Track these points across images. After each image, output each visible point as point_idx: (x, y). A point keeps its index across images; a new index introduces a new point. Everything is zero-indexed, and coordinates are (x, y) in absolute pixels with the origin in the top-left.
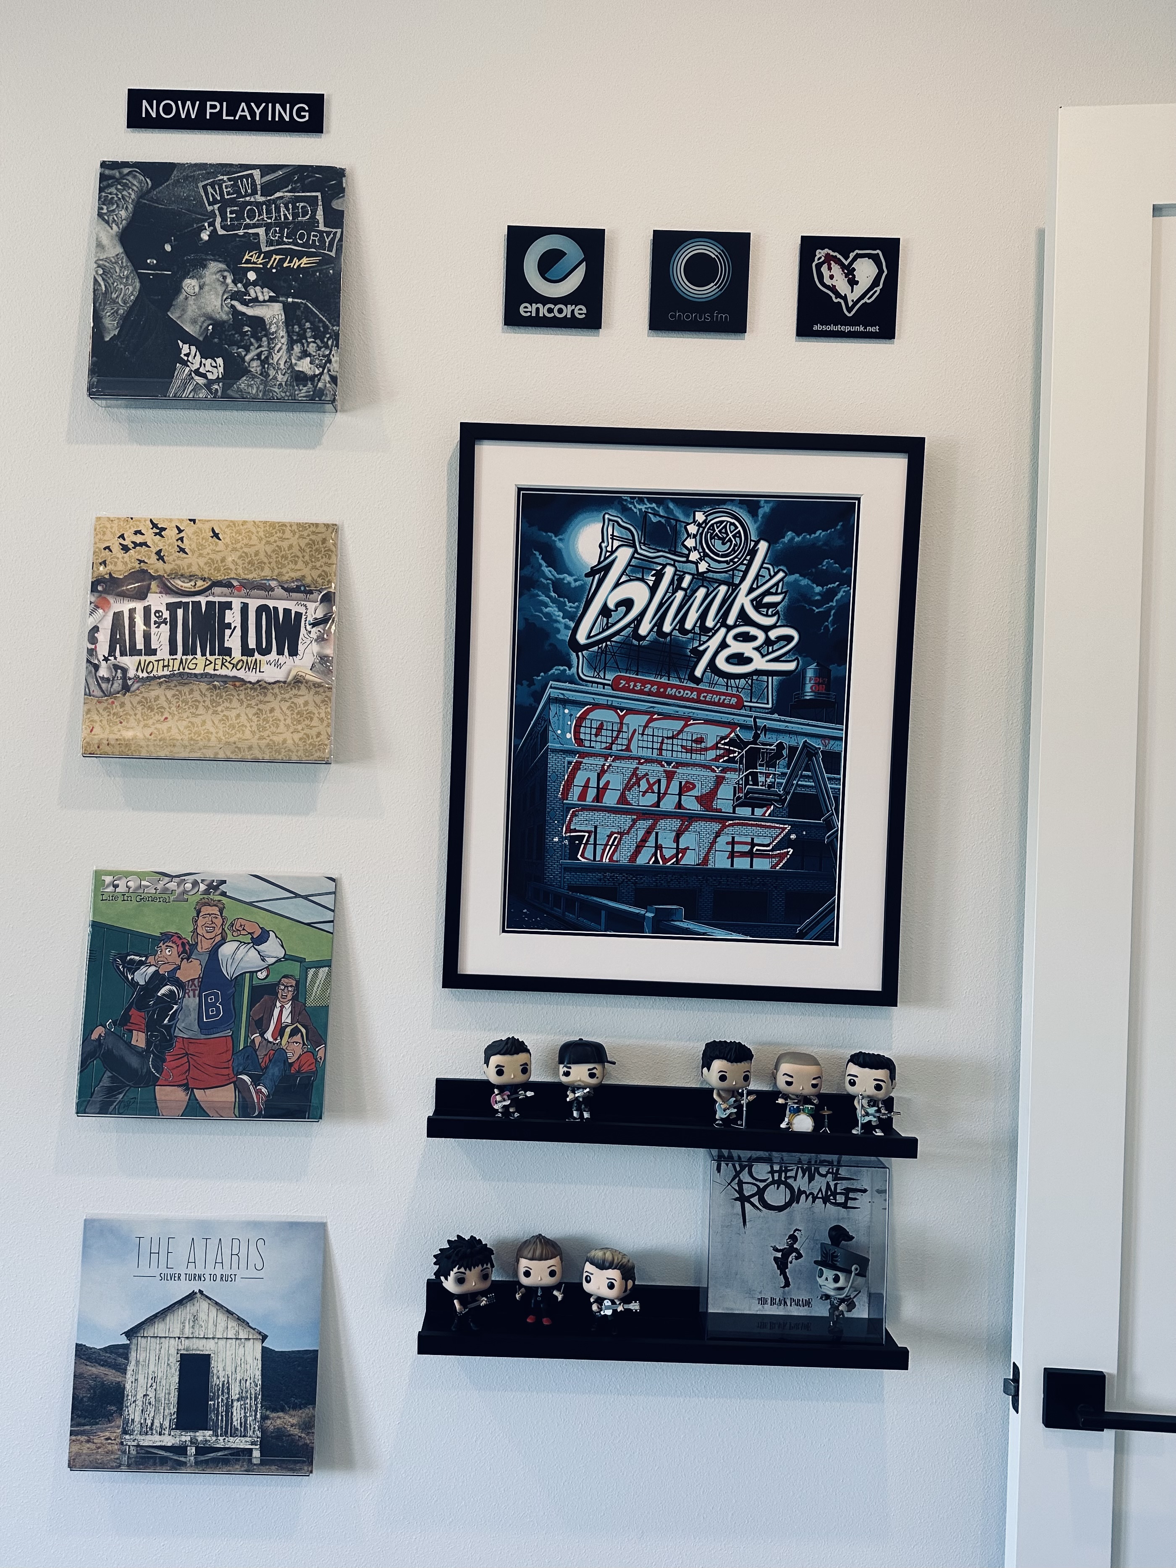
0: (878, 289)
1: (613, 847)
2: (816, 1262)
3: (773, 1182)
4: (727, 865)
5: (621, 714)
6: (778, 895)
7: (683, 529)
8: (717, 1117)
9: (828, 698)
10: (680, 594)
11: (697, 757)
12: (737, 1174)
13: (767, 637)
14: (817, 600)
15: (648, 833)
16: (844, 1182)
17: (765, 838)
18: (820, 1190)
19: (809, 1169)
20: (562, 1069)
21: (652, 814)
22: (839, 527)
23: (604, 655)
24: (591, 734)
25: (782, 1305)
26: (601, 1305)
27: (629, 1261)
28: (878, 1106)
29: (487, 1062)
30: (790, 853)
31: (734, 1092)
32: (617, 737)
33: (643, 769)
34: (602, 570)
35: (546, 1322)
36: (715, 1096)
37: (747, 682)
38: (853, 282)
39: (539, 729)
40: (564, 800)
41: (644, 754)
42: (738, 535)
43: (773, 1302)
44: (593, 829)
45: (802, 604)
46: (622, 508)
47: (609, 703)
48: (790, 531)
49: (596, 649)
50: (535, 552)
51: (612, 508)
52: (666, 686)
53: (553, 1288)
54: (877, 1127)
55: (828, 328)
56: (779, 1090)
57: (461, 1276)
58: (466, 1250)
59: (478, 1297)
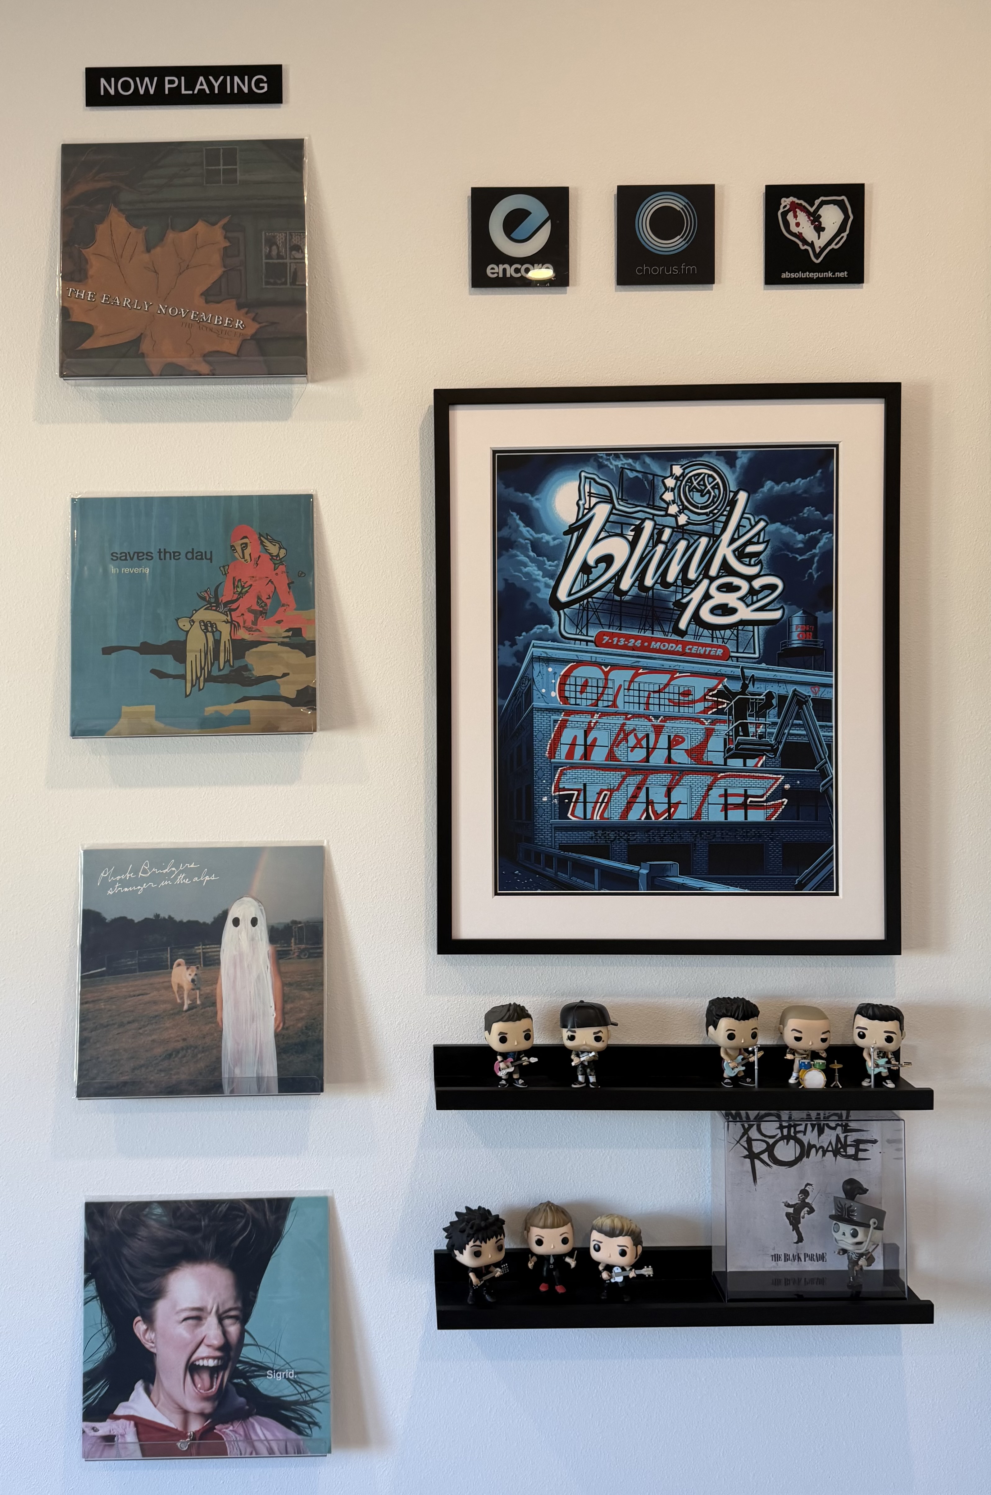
0: (845, 235)
1: (604, 804)
2: (831, 1217)
3: (783, 1138)
4: (720, 817)
5: (606, 670)
6: (775, 847)
7: (661, 483)
8: (725, 1075)
9: (816, 645)
10: (660, 548)
12: (746, 1131)
13: (751, 587)
14: (801, 547)
15: (639, 788)
16: (855, 1133)
17: (759, 788)
18: (830, 1143)
19: (819, 1125)
20: (566, 1033)
21: (641, 769)
22: (818, 475)
23: (585, 612)
24: (576, 691)
25: (796, 1261)
26: (612, 1272)
28: (887, 1057)
29: (489, 1028)
30: (785, 803)
31: (743, 1050)
32: (602, 694)
33: (631, 724)
34: (580, 527)
35: (560, 1289)
36: (723, 1055)
37: (733, 633)
38: (819, 229)
39: (523, 688)
40: (551, 759)
41: (631, 709)
42: (716, 487)
43: (787, 1258)
44: (582, 788)
45: (786, 552)
46: (598, 465)
47: (593, 660)
48: (769, 480)
49: (577, 606)
50: (511, 513)
51: (588, 466)
52: (651, 640)
53: (565, 1255)
54: (887, 1078)
55: (797, 275)
56: (786, 1045)
57: (477, 1249)
58: (476, 1222)
59: (492, 1269)
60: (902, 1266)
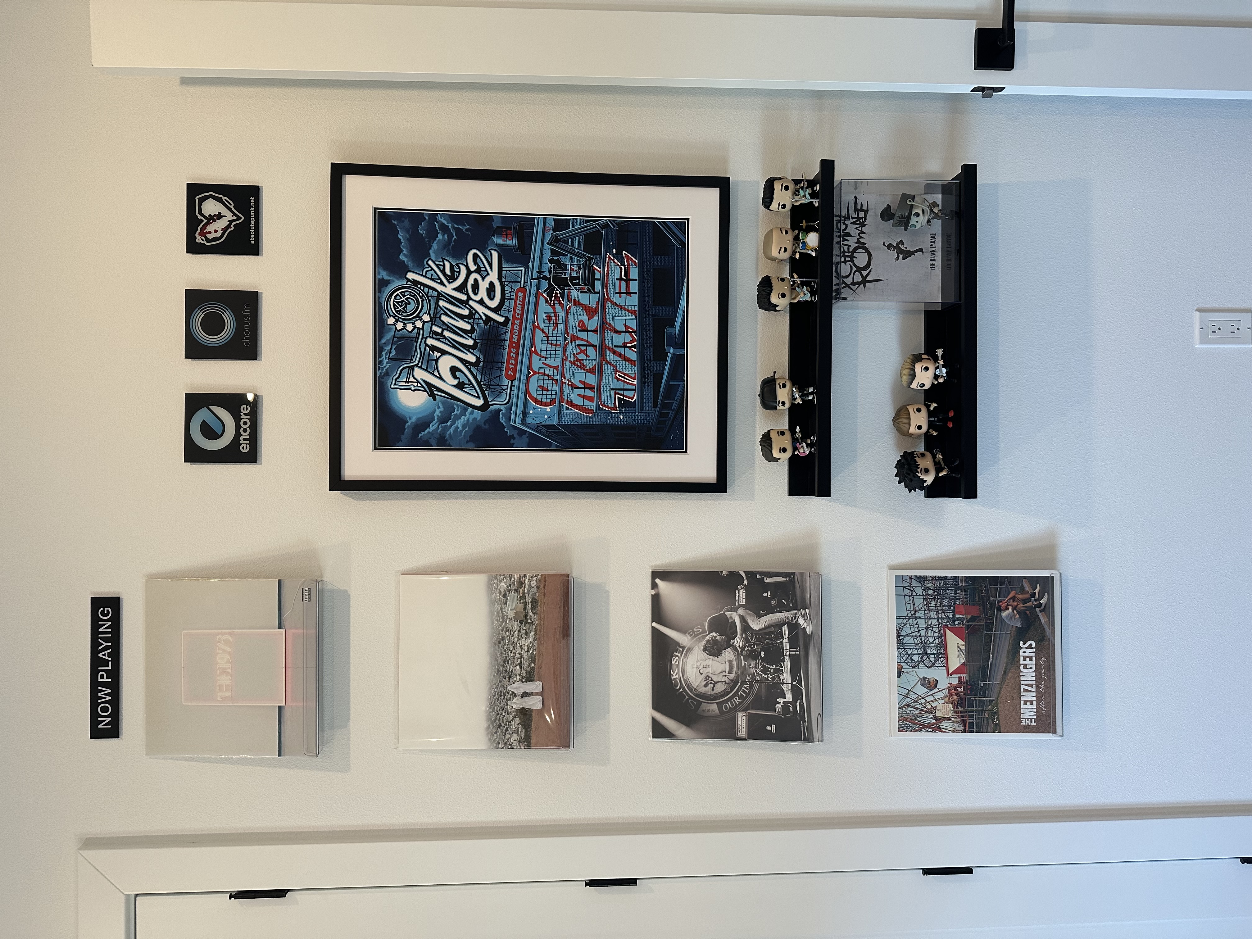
0: (224, 198)
1: (625, 377)
2: (906, 230)
3: (852, 261)
4: (635, 298)
5: (532, 373)
6: (655, 261)
7: (400, 333)
8: (810, 300)
9: (516, 228)
10: (447, 334)
11: (561, 320)
12: (847, 286)
13: (475, 271)
14: (448, 237)
15: (615, 352)
16: (850, 213)
17: (615, 270)
18: (856, 228)
19: (844, 236)
20: (780, 407)
21: (602, 350)
22: (396, 223)
23: (491, 387)
24: (547, 394)
25: (935, 253)
26: (939, 376)
27: (909, 358)
28: (799, 189)
29: (777, 460)
30: (626, 253)
31: (793, 287)
32: (548, 376)
33: (570, 356)
34: (430, 389)
35: (951, 414)
36: (795, 301)
37: (507, 285)
38: (219, 216)
39: (544, 431)
40: (593, 412)
41: (560, 356)
42: (403, 294)
43: (933, 260)
44: (613, 391)
45: (451, 247)
46: (386, 376)
47: (525, 382)
48: (399, 257)
49: (486, 392)
50: (419, 437)
51: (387, 383)
52: (511, 342)
53: (928, 410)
54: (813, 189)
55: (253, 232)
56: (790, 257)
57: (923, 470)
58: (905, 470)
59: (937, 460)
60: (940, 183)
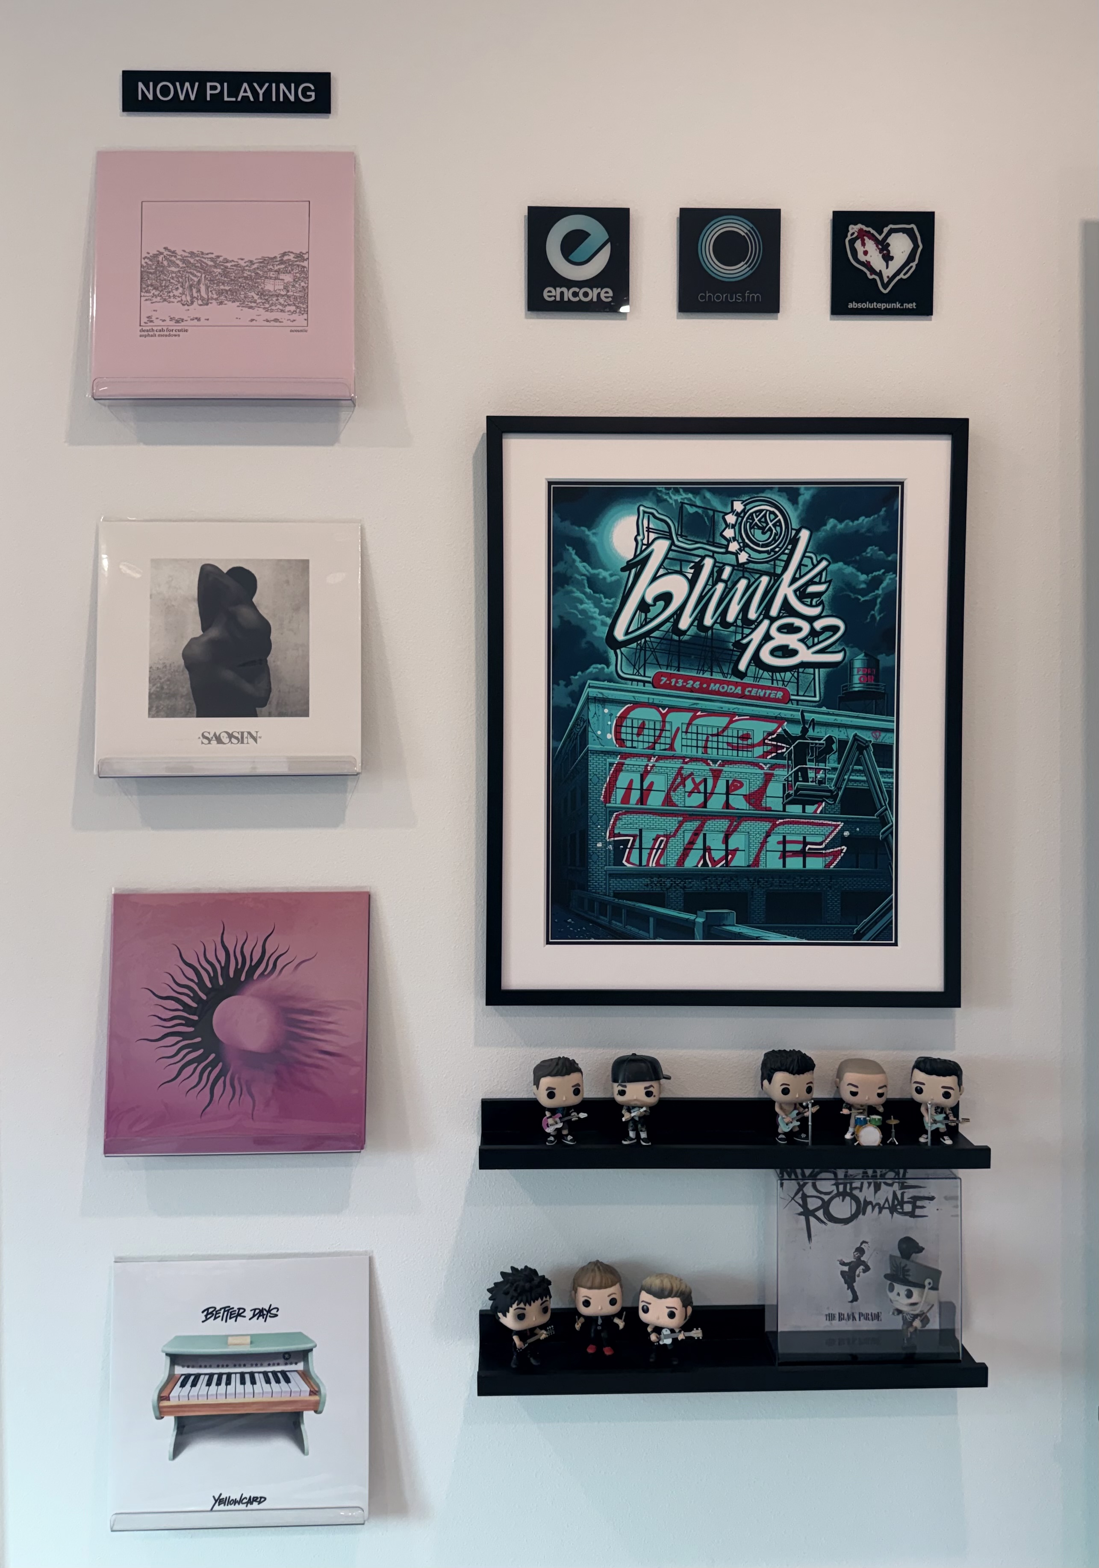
0: (914, 265)
1: (660, 851)
2: (886, 1276)
3: (839, 1194)
4: (777, 865)
5: (663, 712)
6: (833, 895)
7: (721, 519)
8: (780, 1131)
9: (877, 689)
10: (720, 587)
12: (801, 1188)
13: (812, 629)
14: (863, 589)
15: (696, 834)
16: (911, 1190)
17: (817, 835)
18: (887, 1200)
19: (875, 1182)
20: (617, 1088)
21: (699, 815)
22: (882, 513)
23: (643, 652)
24: (632, 734)
25: (851, 1320)
26: (660, 1334)
27: (687, 1287)
28: (945, 1113)
29: (537, 1083)
30: (844, 851)
31: (799, 1105)
32: (660, 736)
33: (689, 768)
34: (638, 564)
35: (608, 1351)
36: (777, 1109)
37: (793, 675)
38: (888, 258)
39: (578, 730)
40: (606, 803)
41: (689, 753)
42: (778, 524)
43: (841, 1317)
44: (638, 833)
45: (848, 593)
46: (657, 500)
47: (651, 701)
48: (832, 518)
49: (634, 645)
50: (567, 547)
51: (646, 500)
52: (709, 681)
53: (614, 1316)
54: (943, 1134)
55: (864, 306)
56: (842, 1099)
57: (521, 1311)
58: (521, 1283)
59: (537, 1331)
60: (957, 1326)
